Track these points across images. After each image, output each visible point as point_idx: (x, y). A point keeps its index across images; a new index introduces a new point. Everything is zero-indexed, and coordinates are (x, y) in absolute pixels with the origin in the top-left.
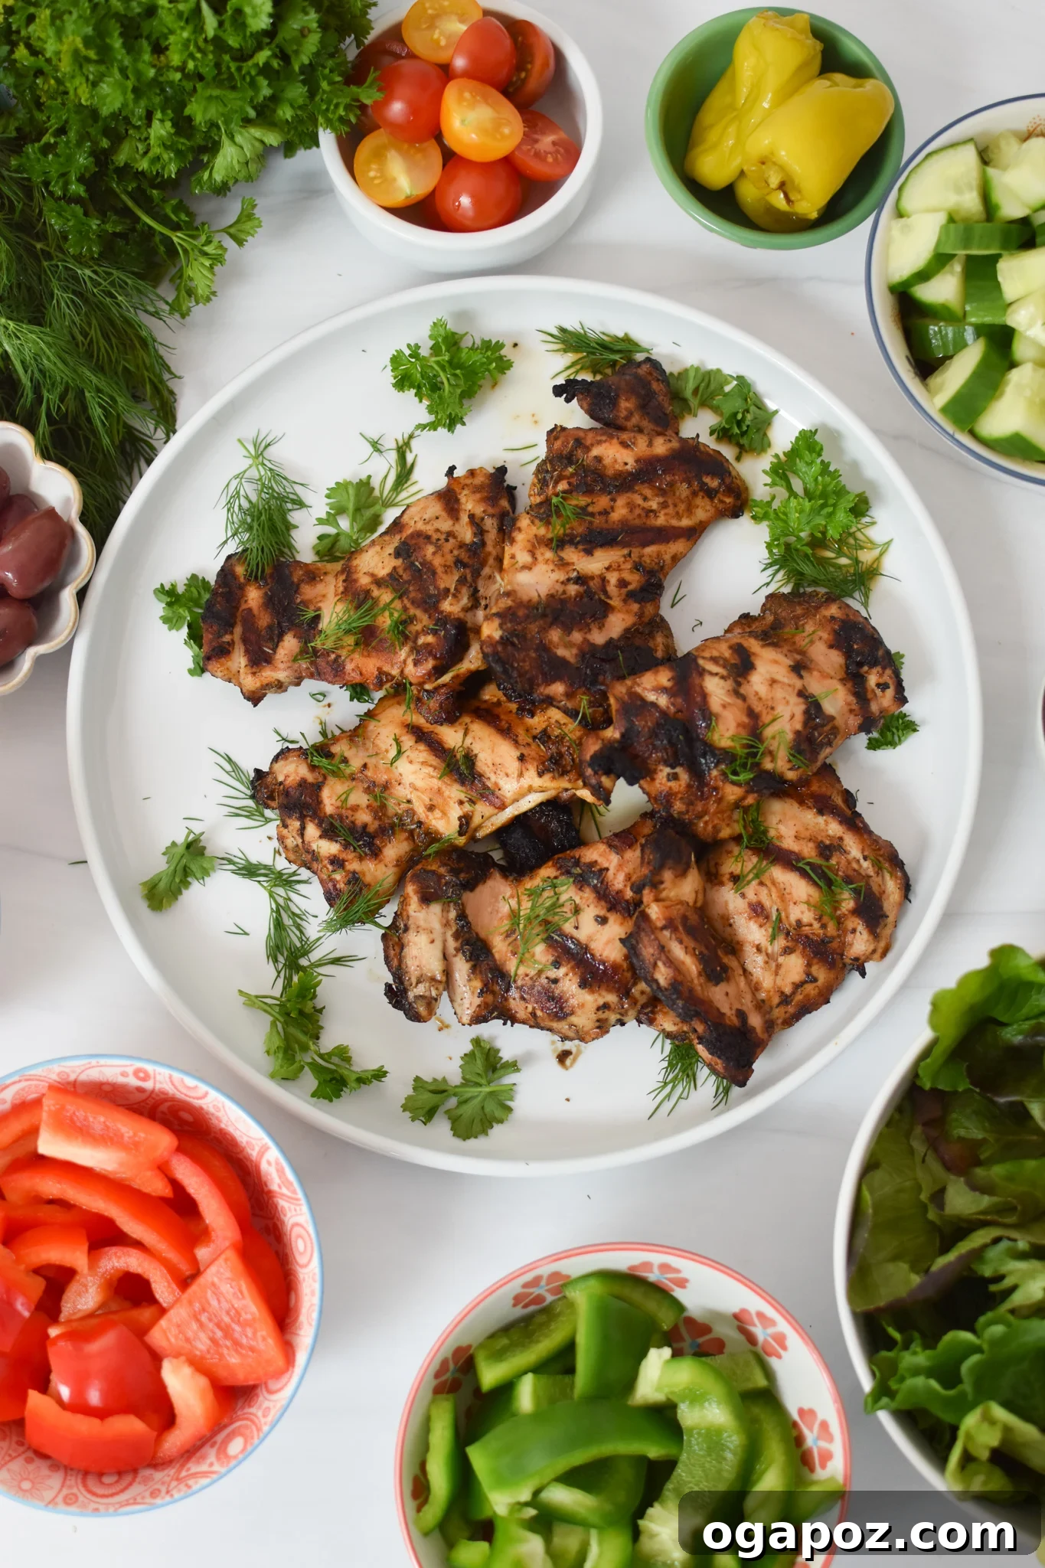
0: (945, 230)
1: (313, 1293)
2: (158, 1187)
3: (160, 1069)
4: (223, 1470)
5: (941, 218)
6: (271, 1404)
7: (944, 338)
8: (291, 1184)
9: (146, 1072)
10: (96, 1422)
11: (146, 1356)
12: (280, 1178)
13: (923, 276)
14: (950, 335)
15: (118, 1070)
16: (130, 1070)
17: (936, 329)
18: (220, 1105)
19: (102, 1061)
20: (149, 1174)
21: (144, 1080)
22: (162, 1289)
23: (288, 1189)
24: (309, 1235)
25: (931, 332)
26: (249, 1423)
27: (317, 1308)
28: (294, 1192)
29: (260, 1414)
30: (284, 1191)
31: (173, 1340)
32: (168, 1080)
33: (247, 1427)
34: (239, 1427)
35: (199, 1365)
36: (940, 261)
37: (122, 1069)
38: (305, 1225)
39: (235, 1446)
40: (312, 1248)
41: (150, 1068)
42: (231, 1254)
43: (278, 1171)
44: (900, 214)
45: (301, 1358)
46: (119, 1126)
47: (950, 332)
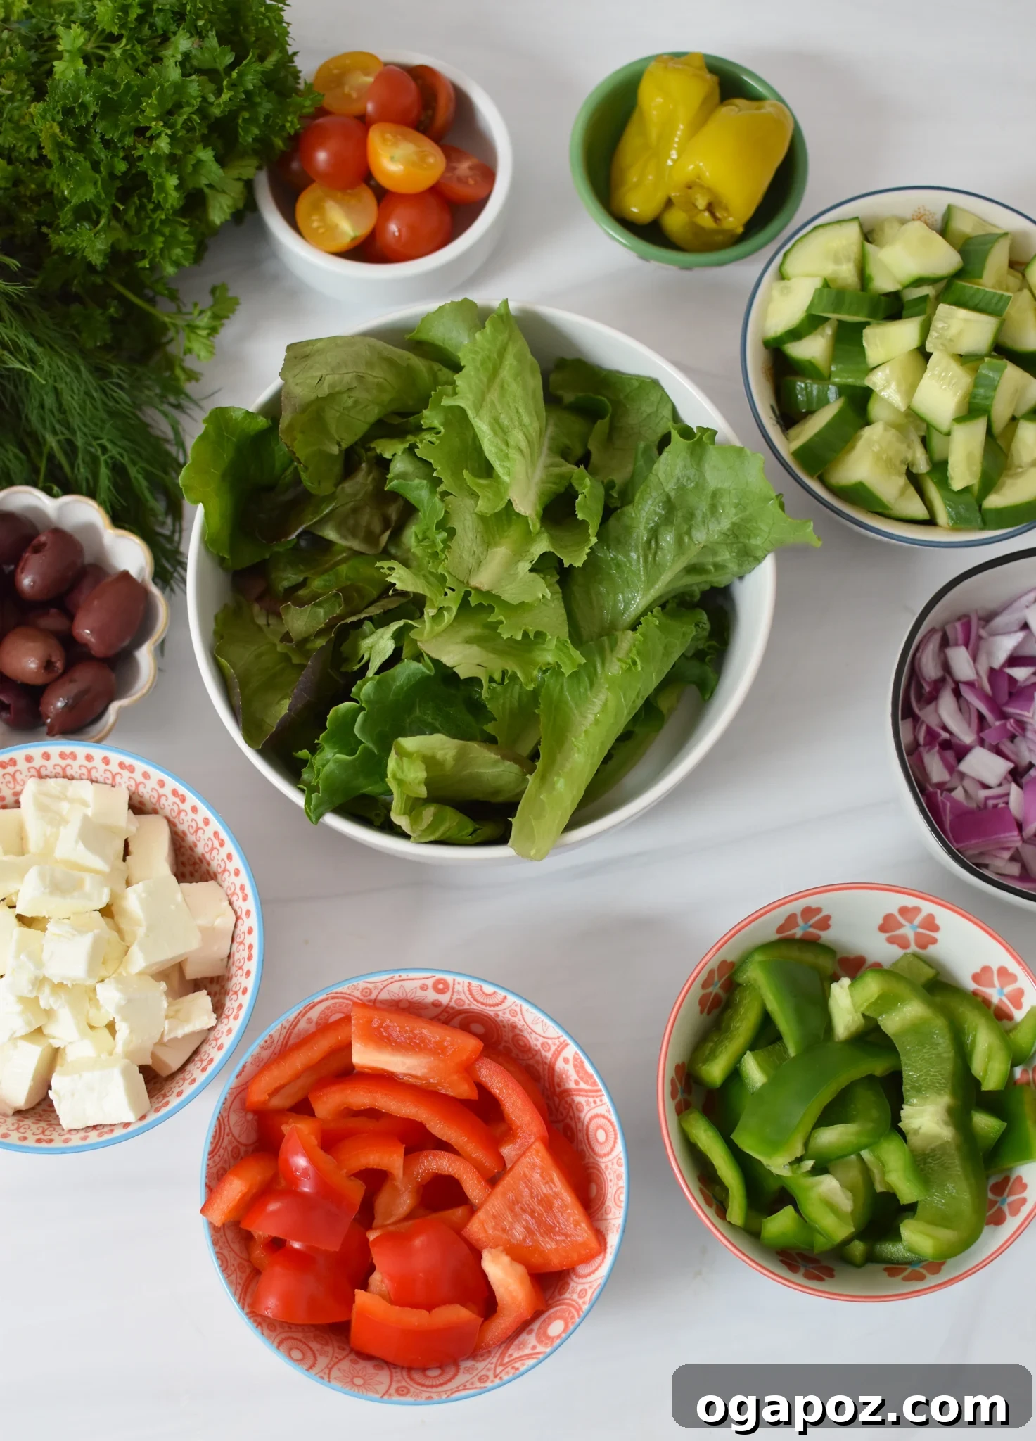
0: (818, 293)
1: (619, 1177)
2: (464, 1090)
3: (459, 979)
4: (548, 1350)
5: (818, 283)
6: (587, 1286)
7: (809, 395)
8: (591, 1076)
9: (445, 982)
10: (425, 1313)
11: (466, 1250)
12: (578, 1073)
13: (796, 334)
14: (815, 393)
15: (419, 983)
16: (430, 983)
17: (803, 385)
18: (518, 1009)
19: (404, 975)
20: (455, 1077)
21: (441, 992)
22: (473, 1187)
23: (586, 1082)
24: (611, 1123)
25: (798, 387)
26: (564, 1307)
27: (624, 1190)
28: (595, 1084)
29: (575, 1296)
30: (583, 1085)
31: (490, 1232)
32: (466, 989)
33: (564, 1311)
34: (556, 1312)
35: (516, 1253)
36: (812, 322)
37: (423, 981)
38: (607, 1114)
39: (556, 1328)
40: (615, 1134)
41: (449, 978)
42: (539, 1146)
43: (575, 1066)
44: (782, 276)
45: (613, 1239)
46: (425, 1031)
47: (815, 389)
